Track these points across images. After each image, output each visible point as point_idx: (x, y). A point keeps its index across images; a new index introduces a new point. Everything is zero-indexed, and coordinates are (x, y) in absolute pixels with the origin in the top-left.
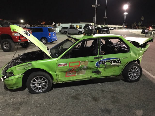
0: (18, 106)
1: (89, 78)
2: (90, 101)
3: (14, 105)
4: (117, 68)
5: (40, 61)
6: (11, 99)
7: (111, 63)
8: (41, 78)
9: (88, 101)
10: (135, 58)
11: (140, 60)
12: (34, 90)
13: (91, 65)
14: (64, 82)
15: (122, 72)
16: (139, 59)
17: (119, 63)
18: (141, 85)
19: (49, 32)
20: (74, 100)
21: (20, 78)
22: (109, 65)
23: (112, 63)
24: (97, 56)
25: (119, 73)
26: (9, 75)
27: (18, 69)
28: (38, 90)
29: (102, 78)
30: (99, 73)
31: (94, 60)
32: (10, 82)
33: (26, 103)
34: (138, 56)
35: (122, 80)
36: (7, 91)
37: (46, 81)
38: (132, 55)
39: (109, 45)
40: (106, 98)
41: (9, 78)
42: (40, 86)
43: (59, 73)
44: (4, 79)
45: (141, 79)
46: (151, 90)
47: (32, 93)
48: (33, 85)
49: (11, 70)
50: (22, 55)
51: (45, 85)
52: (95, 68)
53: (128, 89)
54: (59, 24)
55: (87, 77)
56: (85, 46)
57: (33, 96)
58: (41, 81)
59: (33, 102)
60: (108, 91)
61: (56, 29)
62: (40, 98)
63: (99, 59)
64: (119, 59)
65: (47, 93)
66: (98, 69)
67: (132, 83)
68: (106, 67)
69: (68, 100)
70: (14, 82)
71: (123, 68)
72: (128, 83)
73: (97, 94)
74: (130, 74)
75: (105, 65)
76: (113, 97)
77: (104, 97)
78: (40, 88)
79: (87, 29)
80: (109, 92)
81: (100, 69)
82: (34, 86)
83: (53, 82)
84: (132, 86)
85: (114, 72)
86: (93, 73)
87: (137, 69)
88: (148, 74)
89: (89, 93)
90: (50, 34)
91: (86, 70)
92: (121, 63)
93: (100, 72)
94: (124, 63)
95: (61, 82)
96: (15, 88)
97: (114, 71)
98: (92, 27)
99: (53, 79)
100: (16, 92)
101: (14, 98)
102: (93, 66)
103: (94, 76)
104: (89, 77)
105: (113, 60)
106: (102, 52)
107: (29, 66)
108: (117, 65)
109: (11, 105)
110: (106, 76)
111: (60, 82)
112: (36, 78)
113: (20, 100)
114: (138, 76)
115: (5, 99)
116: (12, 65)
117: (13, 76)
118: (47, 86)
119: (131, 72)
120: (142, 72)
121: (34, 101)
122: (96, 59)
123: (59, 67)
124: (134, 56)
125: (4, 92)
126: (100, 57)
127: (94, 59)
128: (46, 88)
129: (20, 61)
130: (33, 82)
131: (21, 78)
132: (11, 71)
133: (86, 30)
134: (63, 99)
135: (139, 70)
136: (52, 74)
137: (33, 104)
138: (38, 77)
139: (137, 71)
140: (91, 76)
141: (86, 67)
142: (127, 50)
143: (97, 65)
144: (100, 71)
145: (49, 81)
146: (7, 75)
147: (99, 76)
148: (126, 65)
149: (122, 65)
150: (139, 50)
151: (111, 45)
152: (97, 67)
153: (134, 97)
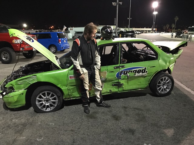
0: (21, 128)
1: (109, 93)
2: (109, 120)
3: (15, 127)
4: (142, 79)
5: (47, 73)
6: (12, 121)
7: (135, 73)
8: (48, 94)
9: (107, 120)
10: (165, 66)
11: (171, 68)
12: (41, 109)
13: (111, 76)
14: (77, 98)
15: (150, 84)
16: (169, 67)
17: (145, 73)
18: (173, 100)
19: (59, 38)
20: (90, 120)
21: (23, 94)
22: (133, 76)
23: (137, 74)
24: (118, 65)
25: (146, 86)
26: (9, 91)
27: (20, 84)
28: (45, 109)
29: (124, 92)
30: (120, 87)
31: (114, 70)
32: (10, 100)
33: (31, 125)
34: (168, 64)
35: (149, 94)
36: (7, 110)
37: (55, 97)
38: (161, 63)
39: (133, 52)
40: (129, 116)
41: (9, 94)
42: (47, 103)
43: (71, 86)
44: (3, 96)
45: (173, 92)
46: (185, 105)
47: (38, 113)
48: (39, 102)
49: (11, 84)
50: (25, 67)
51: (54, 103)
52: (115, 80)
53: (156, 105)
54: (71, 28)
55: (105, 91)
56: (103, 54)
57: (39, 116)
58: (49, 97)
59: (39, 123)
60: (131, 107)
61: (68, 34)
62: (48, 117)
63: (120, 68)
64: (145, 68)
65: (57, 111)
66: (119, 81)
67: (162, 98)
68: (129, 79)
69: (83, 119)
70: (15, 99)
71: (151, 80)
72: (157, 98)
73: (118, 112)
74: (159, 86)
75: (128, 76)
76: (138, 115)
77: (127, 115)
78: (48, 105)
79: (105, 31)
80: (133, 109)
81: (122, 82)
82: (40, 104)
83: (64, 98)
84: (162, 101)
85: (139, 85)
86: (113, 87)
87: (167, 80)
88: (182, 86)
89: (108, 111)
90: (61, 41)
91: (105, 83)
92: (148, 74)
93: (122, 85)
94: (152, 73)
95: (74, 98)
96: (17, 107)
97: (139, 83)
98: (111, 29)
99: (64, 94)
100: (19, 112)
101: (16, 118)
102: (113, 77)
103: (115, 90)
104: (109, 91)
105: (137, 69)
106: (124, 60)
107: (33, 80)
108: (143, 76)
109: (13, 127)
110: (129, 89)
111: (72, 98)
112: (42, 94)
113: (23, 121)
114: (169, 88)
115: (5, 120)
116: (12, 79)
117: (14, 91)
118: (57, 103)
119: (160, 85)
120: (174, 84)
121: (41, 122)
122: (116, 68)
123: (71, 79)
124: (164, 64)
125: (3, 112)
126: (121, 66)
127: (114, 68)
128: (55, 106)
129: (22, 73)
130: (39, 99)
131: (25, 94)
132: (11, 86)
133: (103, 33)
134: (77, 119)
135: (170, 81)
136: (62, 88)
137: (40, 125)
138: (45, 93)
139: (168, 83)
140: (110, 90)
141: (104, 79)
142: (155, 57)
143: (118, 76)
144: (121, 83)
145: (58, 97)
146: (6, 91)
147: (120, 89)
148: (154, 75)
149: (149, 76)
150: (169, 56)
151: (136, 51)
152: (118, 79)
153: (163, 114)
